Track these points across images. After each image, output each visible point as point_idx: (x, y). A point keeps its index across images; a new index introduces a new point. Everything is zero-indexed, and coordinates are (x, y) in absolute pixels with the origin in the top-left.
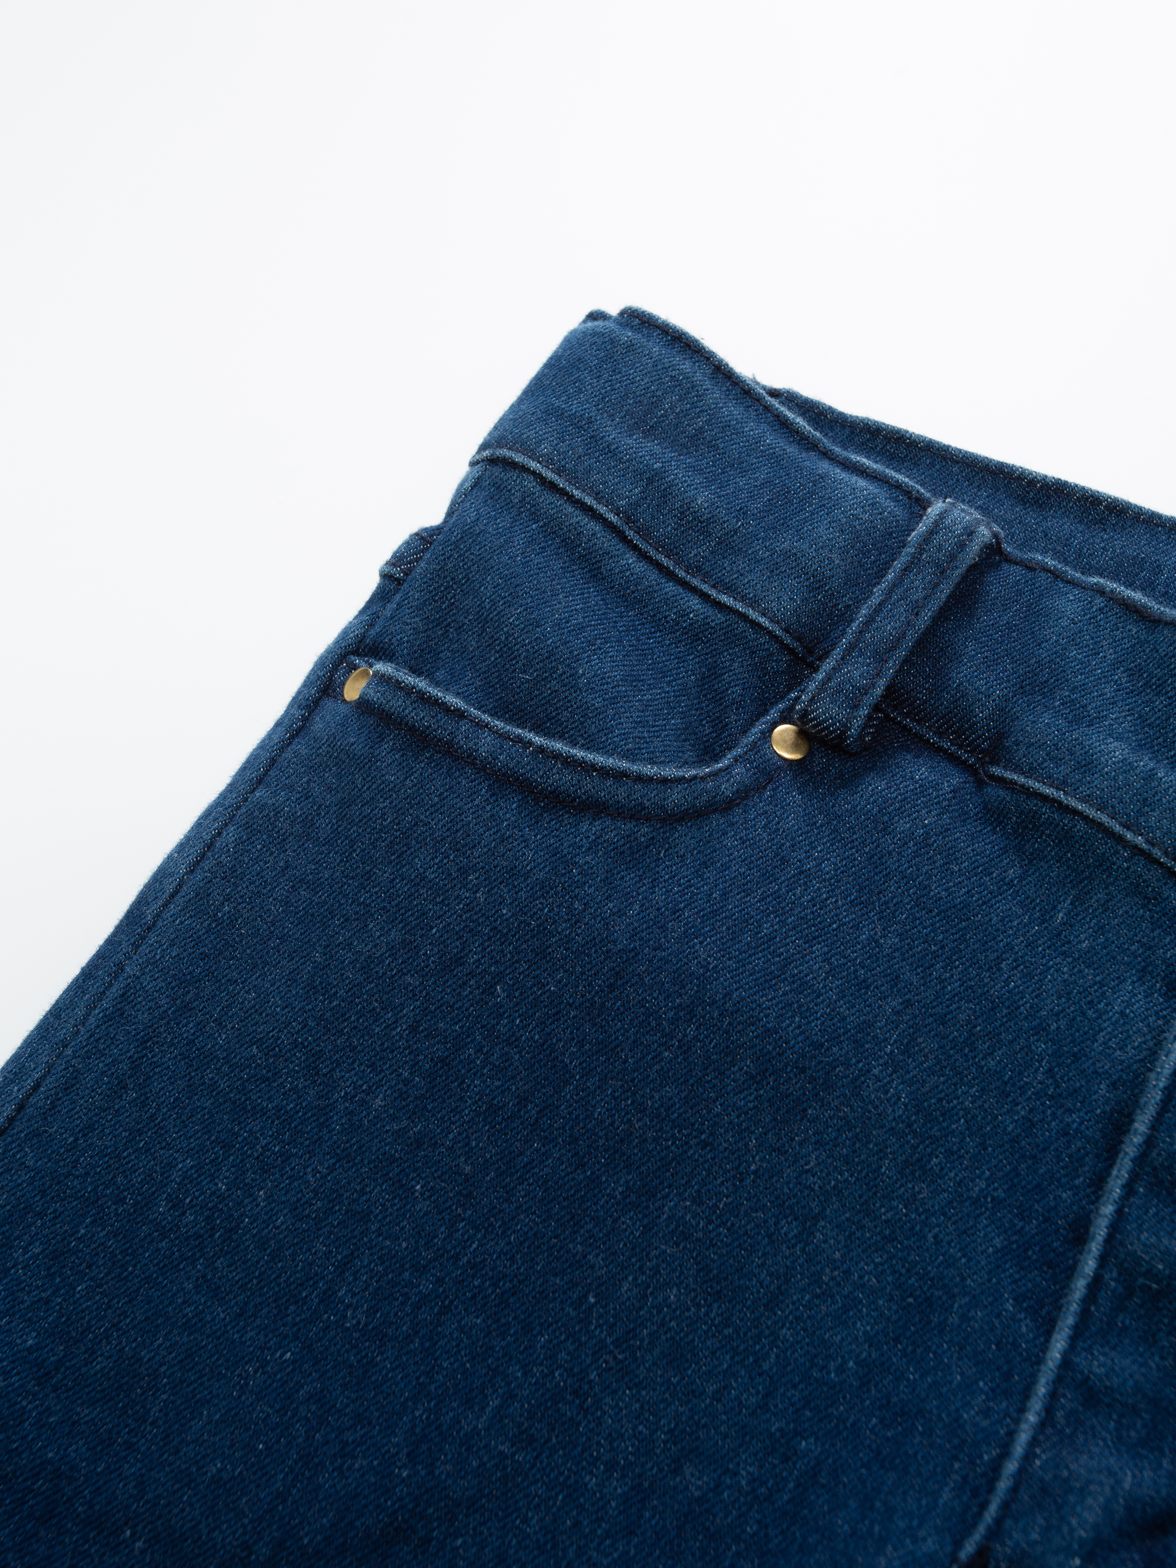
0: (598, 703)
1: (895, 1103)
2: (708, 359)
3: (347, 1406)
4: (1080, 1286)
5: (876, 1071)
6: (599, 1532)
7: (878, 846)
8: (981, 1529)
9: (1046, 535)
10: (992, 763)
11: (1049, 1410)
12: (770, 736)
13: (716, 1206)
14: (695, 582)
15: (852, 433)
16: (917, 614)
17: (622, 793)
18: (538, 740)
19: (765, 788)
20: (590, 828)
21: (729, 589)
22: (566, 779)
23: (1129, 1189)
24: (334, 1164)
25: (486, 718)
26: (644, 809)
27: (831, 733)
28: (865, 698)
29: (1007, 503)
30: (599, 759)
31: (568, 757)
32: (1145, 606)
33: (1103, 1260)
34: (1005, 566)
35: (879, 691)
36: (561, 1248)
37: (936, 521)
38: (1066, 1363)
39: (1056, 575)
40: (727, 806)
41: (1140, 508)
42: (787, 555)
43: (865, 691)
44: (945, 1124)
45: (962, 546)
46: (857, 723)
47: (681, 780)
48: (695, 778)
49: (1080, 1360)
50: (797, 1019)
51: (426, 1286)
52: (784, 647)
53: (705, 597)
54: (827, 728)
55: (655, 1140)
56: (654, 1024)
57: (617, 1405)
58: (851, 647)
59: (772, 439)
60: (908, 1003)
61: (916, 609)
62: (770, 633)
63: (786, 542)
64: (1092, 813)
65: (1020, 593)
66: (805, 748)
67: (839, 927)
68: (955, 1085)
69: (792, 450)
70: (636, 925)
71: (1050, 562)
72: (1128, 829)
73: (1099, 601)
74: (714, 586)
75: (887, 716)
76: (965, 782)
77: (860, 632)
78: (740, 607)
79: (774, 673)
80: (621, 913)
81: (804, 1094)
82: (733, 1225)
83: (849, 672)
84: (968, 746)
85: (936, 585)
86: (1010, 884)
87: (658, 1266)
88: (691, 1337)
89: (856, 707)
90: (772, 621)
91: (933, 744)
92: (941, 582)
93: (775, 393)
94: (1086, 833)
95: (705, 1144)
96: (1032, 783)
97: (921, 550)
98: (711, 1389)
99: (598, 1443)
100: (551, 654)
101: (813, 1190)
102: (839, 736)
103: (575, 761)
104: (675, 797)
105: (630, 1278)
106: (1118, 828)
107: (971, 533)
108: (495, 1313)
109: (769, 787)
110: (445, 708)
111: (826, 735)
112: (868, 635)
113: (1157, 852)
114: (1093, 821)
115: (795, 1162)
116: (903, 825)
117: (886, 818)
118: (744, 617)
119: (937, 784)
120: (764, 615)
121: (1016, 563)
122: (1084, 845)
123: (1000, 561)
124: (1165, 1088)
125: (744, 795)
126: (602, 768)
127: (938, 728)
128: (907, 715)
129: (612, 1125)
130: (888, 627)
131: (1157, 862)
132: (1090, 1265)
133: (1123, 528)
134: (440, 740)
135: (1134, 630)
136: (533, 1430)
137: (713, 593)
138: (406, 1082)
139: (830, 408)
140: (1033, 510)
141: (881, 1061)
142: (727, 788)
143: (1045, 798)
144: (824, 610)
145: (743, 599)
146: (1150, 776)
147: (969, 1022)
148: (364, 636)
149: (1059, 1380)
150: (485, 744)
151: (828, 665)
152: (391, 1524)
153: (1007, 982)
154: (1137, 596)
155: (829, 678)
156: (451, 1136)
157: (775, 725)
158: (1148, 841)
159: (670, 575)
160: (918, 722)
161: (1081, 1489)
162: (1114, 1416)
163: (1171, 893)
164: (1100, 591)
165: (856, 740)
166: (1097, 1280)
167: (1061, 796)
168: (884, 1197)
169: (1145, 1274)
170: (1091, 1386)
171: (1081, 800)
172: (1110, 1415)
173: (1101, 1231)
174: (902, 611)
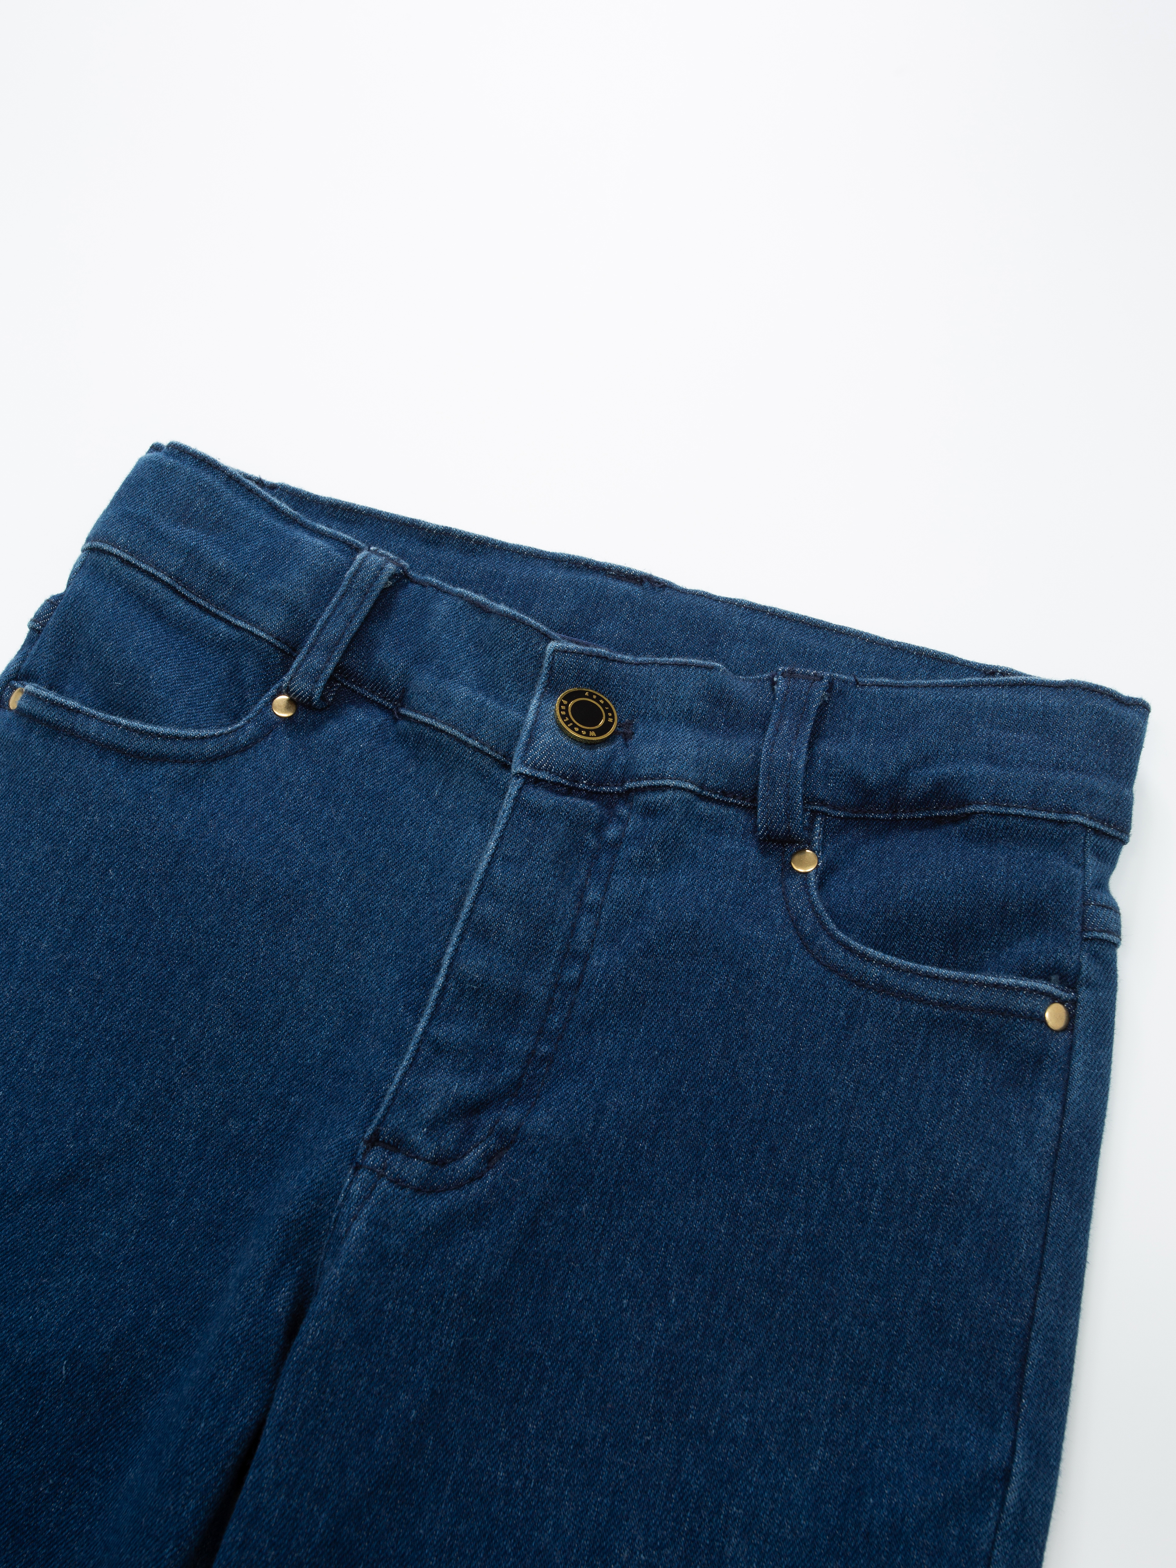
0: (163, 695)
1: (342, 909)
2: (223, 472)
3: (37, 1115)
4: (435, 992)
5: (331, 893)
6: (183, 1161)
7: (334, 763)
8: (375, 1121)
9: (440, 563)
10: (403, 706)
11: (414, 1058)
12: (271, 704)
13: (241, 978)
14: (222, 614)
15: (323, 508)
16: (351, 622)
17: (176, 749)
18: (124, 722)
19: (268, 736)
20: (159, 771)
21: (242, 617)
22: (141, 744)
23: (462, 937)
24: (20, 984)
25: (93, 711)
26: (191, 756)
27: (304, 699)
28: (321, 676)
29: (418, 544)
30: (161, 730)
31: (142, 730)
32: (484, 604)
33: (447, 977)
34: (410, 586)
35: (329, 671)
36: (155, 1013)
37: (360, 564)
38: (425, 1033)
39: (438, 589)
40: (245, 748)
41: (495, 541)
42: (274, 592)
43: (321, 671)
44: (371, 918)
45: (376, 577)
46: (318, 691)
47: (213, 736)
48: (221, 734)
49: (433, 1031)
50: (285, 868)
51: (79, 1045)
52: (277, 649)
53: (228, 623)
54: (301, 696)
55: (206, 946)
56: (202, 881)
57: (191, 1094)
58: (313, 646)
59: (266, 519)
60: (350, 852)
61: (350, 619)
62: (267, 641)
63: (274, 584)
64: (449, 730)
65: (417, 602)
66: (293, 708)
67: (310, 813)
68: (377, 895)
69: (279, 525)
70: (189, 825)
71: (435, 581)
72: (470, 737)
73: (460, 603)
74: (233, 616)
75: (342, 684)
76: (386, 720)
77: (317, 636)
78: (248, 627)
79: (273, 665)
80: (180, 819)
81: (290, 910)
82: (251, 988)
83: (311, 661)
84: (388, 697)
85: (362, 603)
86: (410, 777)
87: (210, 1015)
88: (230, 1051)
89: (316, 682)
90: (267, 634)
91: (369, 698)
92: (365, 601)
93: (272, 487)
94: (448, 742)
95: (234, 945)
96: (420, 717)
97: (351, 582)
98: (242, 1077)
99: (181, 1115)
100: (133, 668)
101: (297, 963)
102: (308, 700)
103: (147, 732)
104: (209, 747)
105: (195, 1024)
106: (464, 737)
107: (382, 569)
108: (119, 1054)
109: (271, 735)
110: (68, 709)
111: (302, 701)
112: (322, 638)
113: (486, 749)
114: (451, 735)
115: (286, 948)
116: (348, 750)
117: (338, 746)
118: (251, 633)
119: (369, 723)
120: (262, 631)
121: (416, 583)
122: (448, 749)
123: (408, 583)
124: (480, 880)
125: (254, 741)
126: (163, 734)
127: (372, 689)
128: (354, 683)
129: (181, 941)
130: (333, 631)
131: (487, 754)
132: (440, 980)
133: (485, 554)
134: (66, 728)
135: (479, 619)
136: (144, 1114)
137: (233, 620)
138: (60, 932)
139: (308, 493)
140: (433, 548)
141: (334, 886)
142: (242, 739)
143: (426, 725)
144: (300, 624)
145: (250, 622)
146: (483, 704)
147: (384, 859)
148: (20, 668)
149: (421, 1042)
150: (93, 728)
151: (300, 657)
152: (66, 1174)
153: (406, 833)
154: (480, 598)
155: (300, 666)
156: (88, 959)
157: (274, 697)
158: (481, 744)
159: (207, 611)
160: (360, 686)
161: (428, 1094)
162: (451, 1057)
163: (496, 772)
164: (461, 596)
165: (319, 702)
166: (444, 988)
167: (433, 722)
168: (337, 962)
169: (470, 981)
170: (438, 1043)
171: (444, 723)
172: (449, 1056)
173: (446, 962)
174: (341, 621)
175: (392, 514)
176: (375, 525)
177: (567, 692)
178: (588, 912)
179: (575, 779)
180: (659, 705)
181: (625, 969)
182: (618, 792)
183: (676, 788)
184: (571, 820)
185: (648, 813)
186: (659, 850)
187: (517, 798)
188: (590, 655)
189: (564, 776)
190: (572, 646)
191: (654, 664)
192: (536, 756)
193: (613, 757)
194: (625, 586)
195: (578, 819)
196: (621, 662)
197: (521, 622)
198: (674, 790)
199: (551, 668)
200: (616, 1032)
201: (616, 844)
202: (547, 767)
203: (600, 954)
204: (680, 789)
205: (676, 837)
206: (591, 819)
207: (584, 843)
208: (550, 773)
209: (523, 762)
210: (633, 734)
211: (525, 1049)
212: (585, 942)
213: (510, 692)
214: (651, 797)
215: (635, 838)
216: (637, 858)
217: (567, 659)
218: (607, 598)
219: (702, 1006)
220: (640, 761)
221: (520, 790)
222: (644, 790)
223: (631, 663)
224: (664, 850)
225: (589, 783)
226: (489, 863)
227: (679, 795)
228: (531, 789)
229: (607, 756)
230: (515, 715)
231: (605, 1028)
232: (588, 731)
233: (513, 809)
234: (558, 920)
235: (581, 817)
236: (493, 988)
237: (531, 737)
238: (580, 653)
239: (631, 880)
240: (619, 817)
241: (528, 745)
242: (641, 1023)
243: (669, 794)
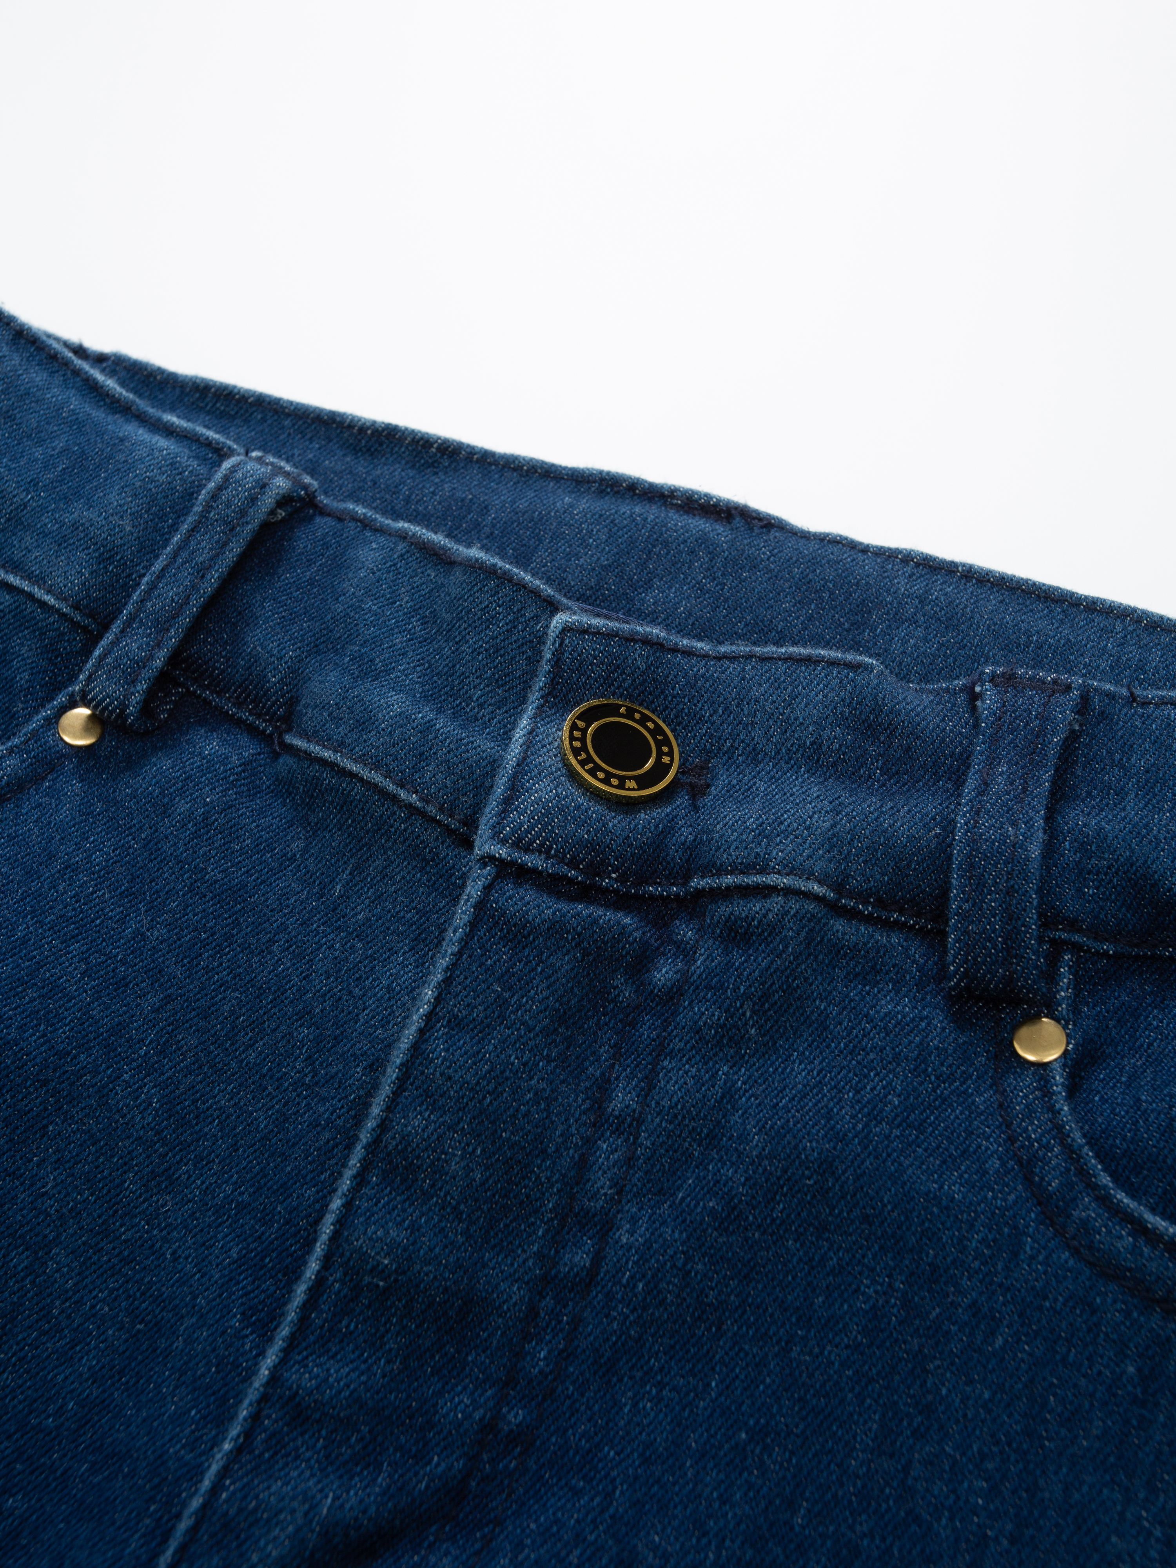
1: (145, 1109)
2: (8, 324)
4: (301, 1290)
5: (126, 1077)
7: (156, 831)
9: (375, 484)
10: (289, 730)
11: (248, 1434)
12: (57, 723)
15: (182, 392)
16: (203, 577)
19: (44, 779)
23: (361, 1179)
27: (111, 712)
28: (143, 672)
29: (340, 453)
32: (443, 548)
33: (327, 1261)
34: (318, 520)
35: (158, 663)
37: (225, 476)
38: (274, 1379)
39: (365, 524)
41: (473, 448)
42: (75, 526)
44: (197, 1128)
45: (253, 500)
46: (135, 699)
49: (291, 1376)
50: (42, 1027)
52: (75, 625)
54: (106, 708)
58: (132, 618)
59: (75, 402)
60: (169, 999)
61: (202, 571)
62: (58, 611)
63: (78, 512)
64: (365, 773)
65: (326, 546)
66: (98, 731)
67: (102, 922)
68: (213, 1082)
69: (99, 414)
71: (360, 510)
72: (402, 786)
73: (401, 547)
75: (188, 690)
76: (259, 754)
77: (142, 601)
78: (26, 586)
79: (66, 654)
81: (46, 1109)
83: (127, 645)
84: (266, 714)
85: (225, 544)
86: (293, 859)
89: (133, 682)
90: (57, 599)
91: (233, 715)
92: (229, 540)
93: (100, 359)
94: (364, 795)
96: (316, 749)
97: (208, 508)
101: (49, 1215)
102: (119, 716)
106: (391, 787)
107: (264, 486)
109: (50, 777)
111: (109, 717)
112: (149, 604)
113: (432, 810)
114: (368, 782)
115: (32, 1185)
116: (183, 807)
117: (166, 800)
118: (30, 596)
119: (227, 758)
120: (49, 592)
121: (329, 515)
122: (363, 809)
123: (314, 515)
124: (402, 1064)
125: (16, 787)
127: (238, 697)
128: (208, 687)
130: (170, 592)
131: (433, 820)
132: (313, 1266)
133: (455, 470)
135: (433, 575)
139: (159, 369)
140: (365, 460)
141: (134, 1064)
143: (323, 762)
144: (117, 581)
145: (29, 576)
146: (429, 726)
147: (232, 1013)
149: (264, 1398)
151: (109, 637)
153: (276, 966)
154: (439, 539)
155: (106, 654)
157: (64, 709)
158: (421, 799)
160: (219, 694)
161: (268, 1521)
162: (324, 1432)
163: (448, 852)
164: (403, 536)
165: (137, 719)
166: (320, 1283)
167: (338, 758)
168: (126, 1215)
169: (371, 1271)
170: (299, 1404)
171: (355, 761)
172: (319, 1431)
173: (326, 1229)
174: (186, 577)
175: (298, 404)
176: (269, 422)
177: (584, 706)
178: (613, 1133)
179: (596, 869)
180: (758, 733)
181: (683, 1252)
182: (677, 895)
183: (788, 892)
184: (584, 949)
185: (734, 938)
186: (754, 1012)
187: (480, 905)
188: (631, 639)
189: (573, 864)
190: (596, 622)
191: (749, 657)
192: (521, 825)
193: (668, 829)
194: (699, 524)
195: (598, 948)
196: (689, 653)
197: (506, 578)
198: (785, 895)
199: (557, 660)
200: (661, 1385)
201: (672, 998)
202: (542, 845)
203: (634, 1220)
204: (798, 893)
205: (789, 986)
206: (624, 947)
207: (609, 993)
208: (548, 857)
209: (496, 835)
210: (708, 786)
211: (477, 1416)
212: (605, 1194)
213: (481, 706)
214: (740, 908)
215: (708, 987)
216: (710, 1027)
217: (587, 644)
218: (666, 544)
219: (837, 1339)
220: (721, 837)
221: (488, 889)
222: (727, 893)
223: (706, 656)
224: (765, 1012)
225: (622, 879)
226: (421, 1031)
227: (794, 905)
228: (509, 888)
229: (657, 826)
230: (486, 745)
231: (639, 1374)
232: (622, 780)
233: (474, 924)
234: (552, 1148)
235: (606, 943)
236: (417, 1286)
237: (515, 788)
238: (612, 635)
239: (699, 1070)
240: (678, 945)
241: (507, 802)
242: (713, 1369)
243: (776, 902)
